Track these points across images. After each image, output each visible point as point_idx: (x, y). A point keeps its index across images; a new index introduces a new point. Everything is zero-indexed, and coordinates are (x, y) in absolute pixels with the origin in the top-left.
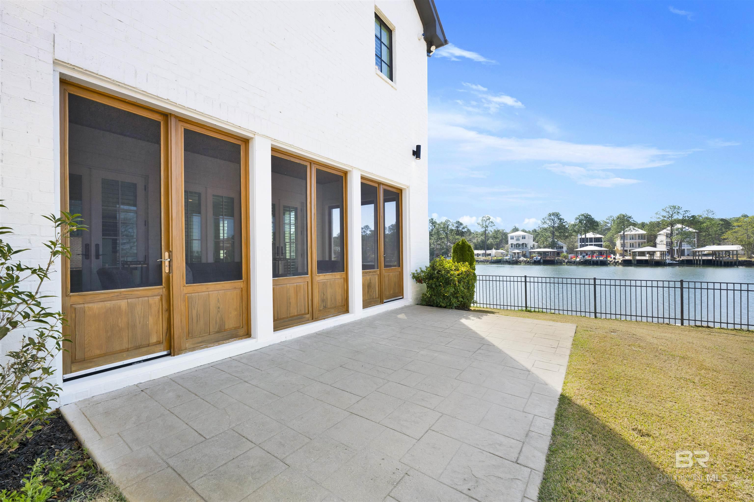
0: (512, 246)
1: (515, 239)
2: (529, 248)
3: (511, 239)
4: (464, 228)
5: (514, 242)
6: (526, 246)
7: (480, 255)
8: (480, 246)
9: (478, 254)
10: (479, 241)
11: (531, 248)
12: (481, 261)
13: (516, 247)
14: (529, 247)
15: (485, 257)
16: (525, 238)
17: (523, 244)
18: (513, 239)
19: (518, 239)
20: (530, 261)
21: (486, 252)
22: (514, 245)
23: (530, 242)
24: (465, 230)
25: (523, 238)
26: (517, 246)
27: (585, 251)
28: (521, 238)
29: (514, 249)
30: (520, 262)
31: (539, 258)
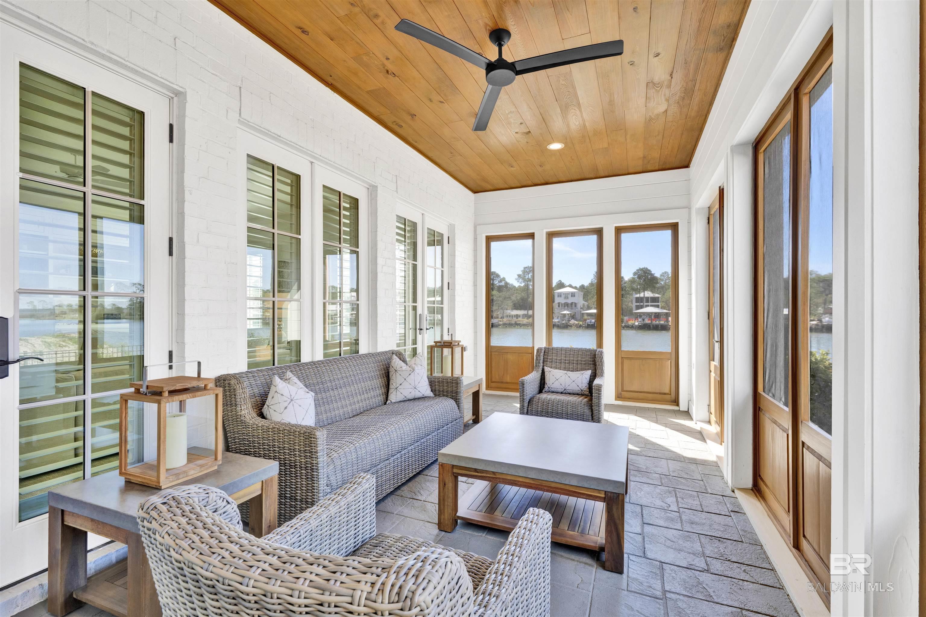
0: (559, 306)
1: (563, 296)
2: (579, 309)
3: (558, 296)
4: (501, 281)
5: (562, 300)
6: (575, 306)
7: (519, 316)
8: (520, 305)
9: (517, 315)
10: (518, 298)
11: (581, 308)
12: (524, 325)
13: (564, 306)
14: (579, 306)
15: (527, 319)
16: (574, 296)
17: (572, 303)
18: (561, 296)
19: (566, 297)
20: (583, 324)
21: (528, 312)
22: (562, 304)
23: (580, 301)
24: (503, 283)
25: (572, 296)
26: (566, 305)
27: (644, 313)
28: (570, 296)
29: (562, 309)
30: (571, 326)
31: (593, 321)
